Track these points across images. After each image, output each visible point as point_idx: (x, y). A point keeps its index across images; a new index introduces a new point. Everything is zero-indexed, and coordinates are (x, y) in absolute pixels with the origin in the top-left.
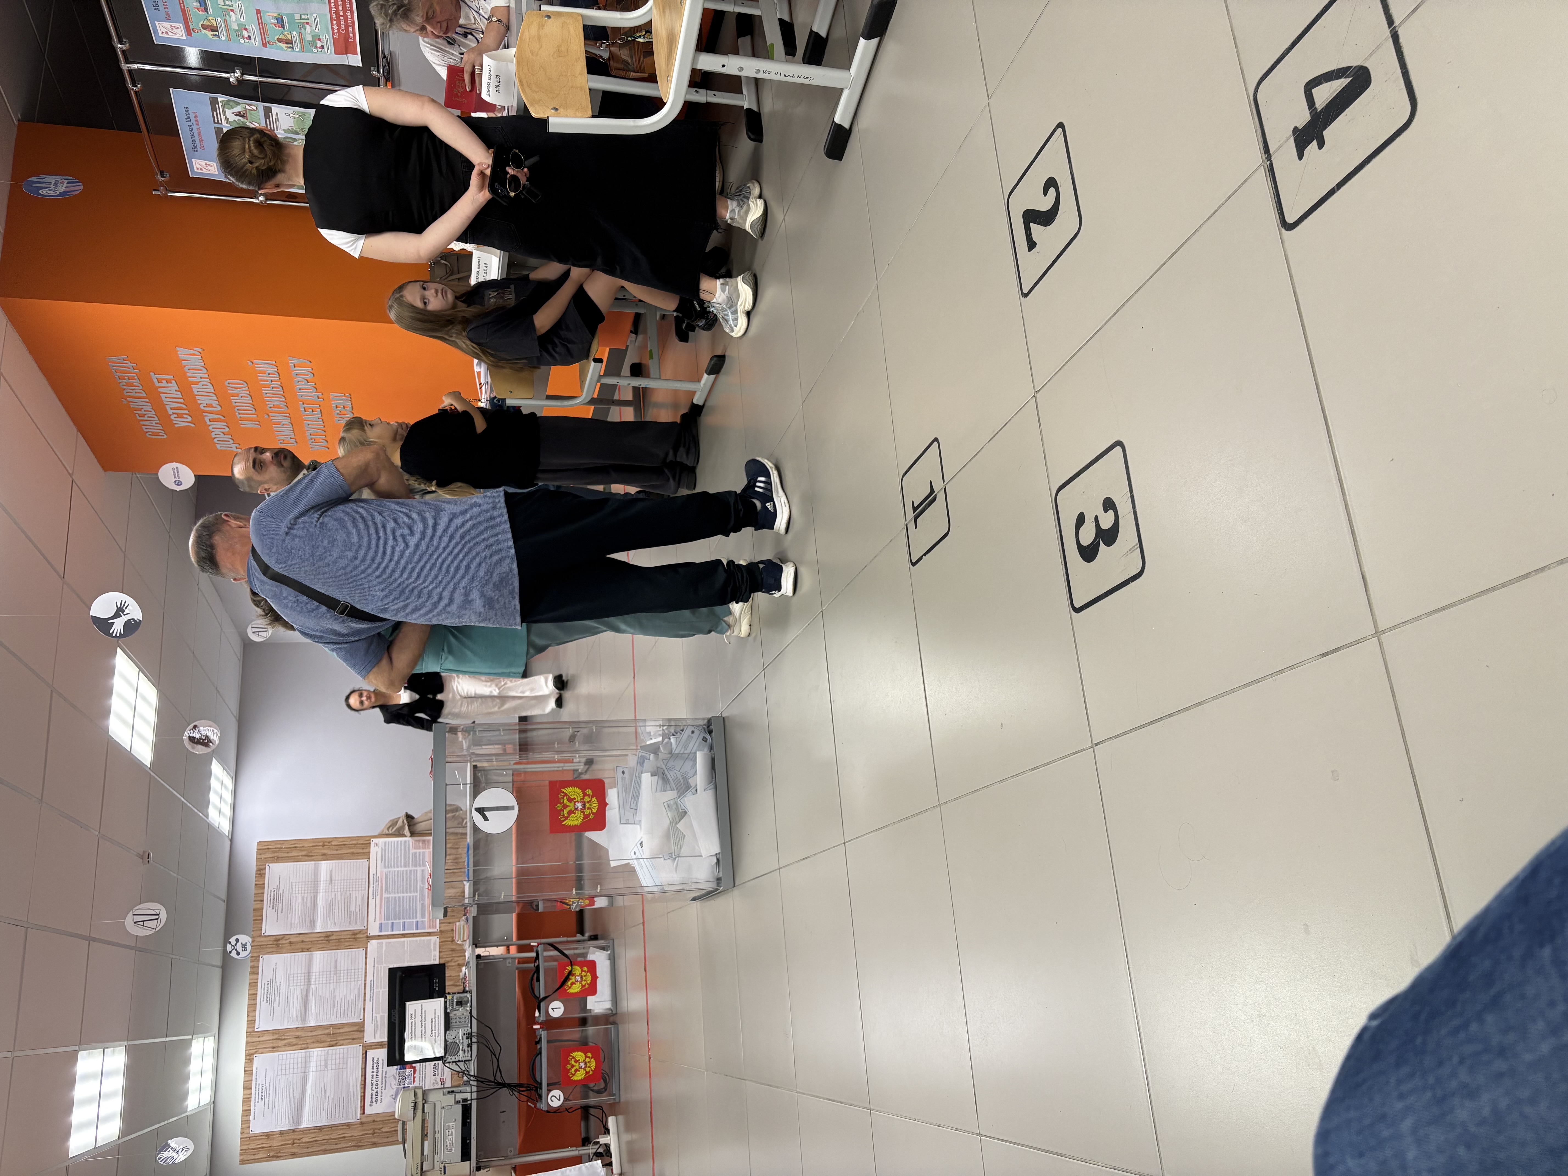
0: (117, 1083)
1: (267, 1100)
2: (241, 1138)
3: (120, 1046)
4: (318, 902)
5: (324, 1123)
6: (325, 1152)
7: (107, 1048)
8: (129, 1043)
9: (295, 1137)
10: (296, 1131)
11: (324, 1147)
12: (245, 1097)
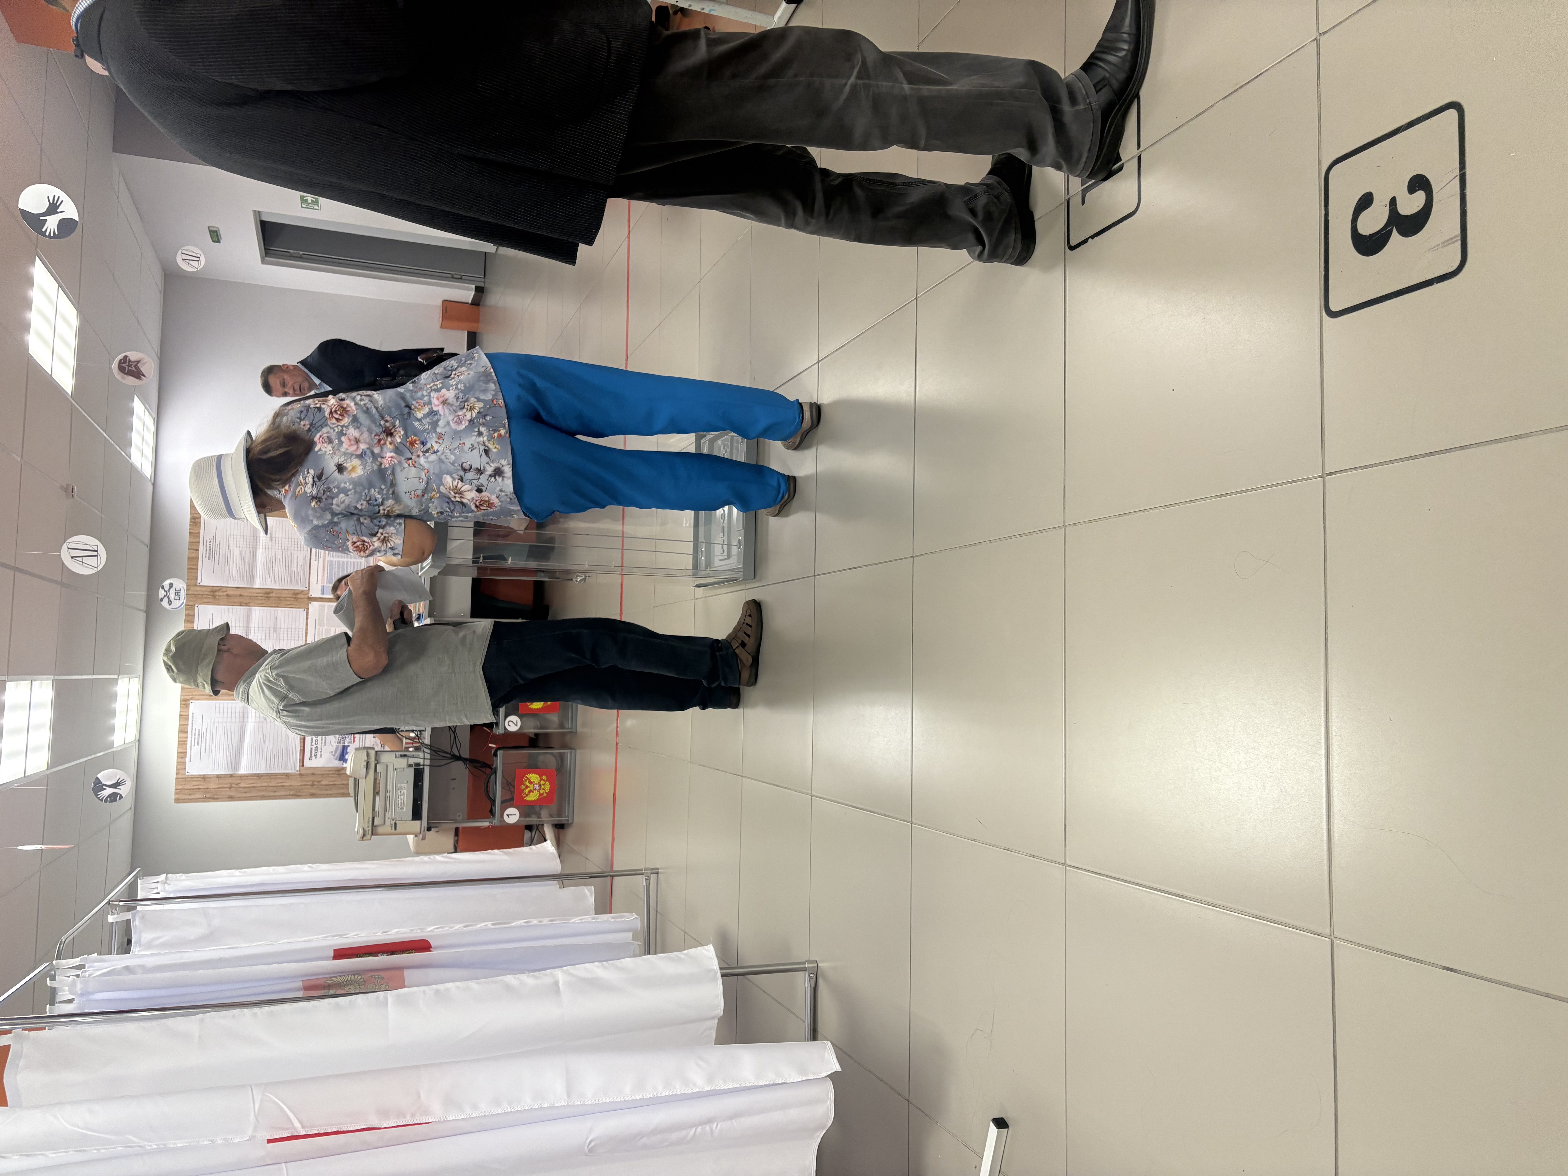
0: (45, 715)
1: (203, 745)
2: (176, 779)
3: (48, 679)
4: (257, 557)
5: (262, 771)
6: (263, 798)
7: (35, 680)
8: (57, 677)
9: (233, 781)
10: (234, 777)
11: (261, 794)
12: (180, 740)
